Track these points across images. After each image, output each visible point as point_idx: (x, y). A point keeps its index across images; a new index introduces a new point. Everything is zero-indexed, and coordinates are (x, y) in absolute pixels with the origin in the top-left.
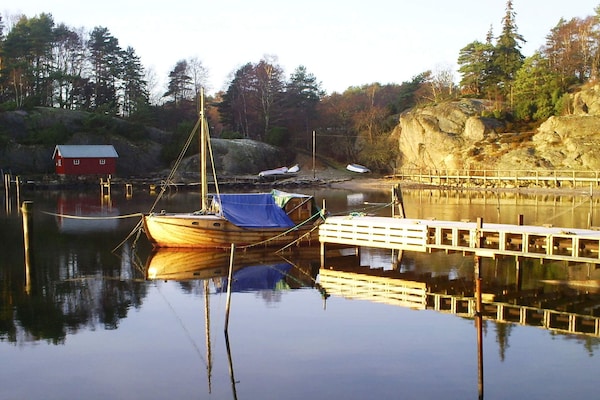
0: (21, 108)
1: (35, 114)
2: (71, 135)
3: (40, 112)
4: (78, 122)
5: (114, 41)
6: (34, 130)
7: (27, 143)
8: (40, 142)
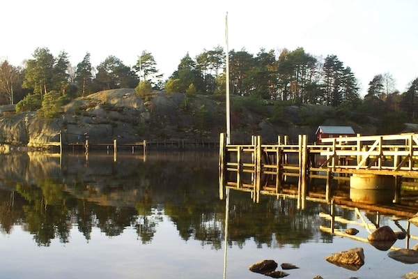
0: (295, 104)
1: (303, 108)
2: (324, 120)
3: (305, 106)
4: (328, 113)
5: (340, 64)
6: (303, 117)
7: (300, 125)
8: (307, 124)
